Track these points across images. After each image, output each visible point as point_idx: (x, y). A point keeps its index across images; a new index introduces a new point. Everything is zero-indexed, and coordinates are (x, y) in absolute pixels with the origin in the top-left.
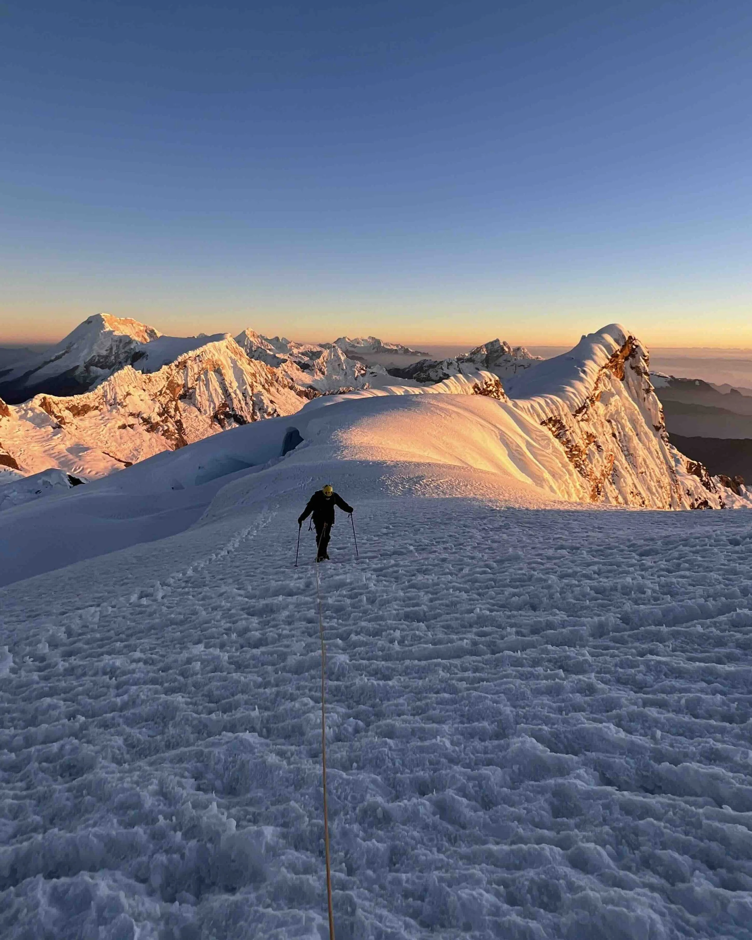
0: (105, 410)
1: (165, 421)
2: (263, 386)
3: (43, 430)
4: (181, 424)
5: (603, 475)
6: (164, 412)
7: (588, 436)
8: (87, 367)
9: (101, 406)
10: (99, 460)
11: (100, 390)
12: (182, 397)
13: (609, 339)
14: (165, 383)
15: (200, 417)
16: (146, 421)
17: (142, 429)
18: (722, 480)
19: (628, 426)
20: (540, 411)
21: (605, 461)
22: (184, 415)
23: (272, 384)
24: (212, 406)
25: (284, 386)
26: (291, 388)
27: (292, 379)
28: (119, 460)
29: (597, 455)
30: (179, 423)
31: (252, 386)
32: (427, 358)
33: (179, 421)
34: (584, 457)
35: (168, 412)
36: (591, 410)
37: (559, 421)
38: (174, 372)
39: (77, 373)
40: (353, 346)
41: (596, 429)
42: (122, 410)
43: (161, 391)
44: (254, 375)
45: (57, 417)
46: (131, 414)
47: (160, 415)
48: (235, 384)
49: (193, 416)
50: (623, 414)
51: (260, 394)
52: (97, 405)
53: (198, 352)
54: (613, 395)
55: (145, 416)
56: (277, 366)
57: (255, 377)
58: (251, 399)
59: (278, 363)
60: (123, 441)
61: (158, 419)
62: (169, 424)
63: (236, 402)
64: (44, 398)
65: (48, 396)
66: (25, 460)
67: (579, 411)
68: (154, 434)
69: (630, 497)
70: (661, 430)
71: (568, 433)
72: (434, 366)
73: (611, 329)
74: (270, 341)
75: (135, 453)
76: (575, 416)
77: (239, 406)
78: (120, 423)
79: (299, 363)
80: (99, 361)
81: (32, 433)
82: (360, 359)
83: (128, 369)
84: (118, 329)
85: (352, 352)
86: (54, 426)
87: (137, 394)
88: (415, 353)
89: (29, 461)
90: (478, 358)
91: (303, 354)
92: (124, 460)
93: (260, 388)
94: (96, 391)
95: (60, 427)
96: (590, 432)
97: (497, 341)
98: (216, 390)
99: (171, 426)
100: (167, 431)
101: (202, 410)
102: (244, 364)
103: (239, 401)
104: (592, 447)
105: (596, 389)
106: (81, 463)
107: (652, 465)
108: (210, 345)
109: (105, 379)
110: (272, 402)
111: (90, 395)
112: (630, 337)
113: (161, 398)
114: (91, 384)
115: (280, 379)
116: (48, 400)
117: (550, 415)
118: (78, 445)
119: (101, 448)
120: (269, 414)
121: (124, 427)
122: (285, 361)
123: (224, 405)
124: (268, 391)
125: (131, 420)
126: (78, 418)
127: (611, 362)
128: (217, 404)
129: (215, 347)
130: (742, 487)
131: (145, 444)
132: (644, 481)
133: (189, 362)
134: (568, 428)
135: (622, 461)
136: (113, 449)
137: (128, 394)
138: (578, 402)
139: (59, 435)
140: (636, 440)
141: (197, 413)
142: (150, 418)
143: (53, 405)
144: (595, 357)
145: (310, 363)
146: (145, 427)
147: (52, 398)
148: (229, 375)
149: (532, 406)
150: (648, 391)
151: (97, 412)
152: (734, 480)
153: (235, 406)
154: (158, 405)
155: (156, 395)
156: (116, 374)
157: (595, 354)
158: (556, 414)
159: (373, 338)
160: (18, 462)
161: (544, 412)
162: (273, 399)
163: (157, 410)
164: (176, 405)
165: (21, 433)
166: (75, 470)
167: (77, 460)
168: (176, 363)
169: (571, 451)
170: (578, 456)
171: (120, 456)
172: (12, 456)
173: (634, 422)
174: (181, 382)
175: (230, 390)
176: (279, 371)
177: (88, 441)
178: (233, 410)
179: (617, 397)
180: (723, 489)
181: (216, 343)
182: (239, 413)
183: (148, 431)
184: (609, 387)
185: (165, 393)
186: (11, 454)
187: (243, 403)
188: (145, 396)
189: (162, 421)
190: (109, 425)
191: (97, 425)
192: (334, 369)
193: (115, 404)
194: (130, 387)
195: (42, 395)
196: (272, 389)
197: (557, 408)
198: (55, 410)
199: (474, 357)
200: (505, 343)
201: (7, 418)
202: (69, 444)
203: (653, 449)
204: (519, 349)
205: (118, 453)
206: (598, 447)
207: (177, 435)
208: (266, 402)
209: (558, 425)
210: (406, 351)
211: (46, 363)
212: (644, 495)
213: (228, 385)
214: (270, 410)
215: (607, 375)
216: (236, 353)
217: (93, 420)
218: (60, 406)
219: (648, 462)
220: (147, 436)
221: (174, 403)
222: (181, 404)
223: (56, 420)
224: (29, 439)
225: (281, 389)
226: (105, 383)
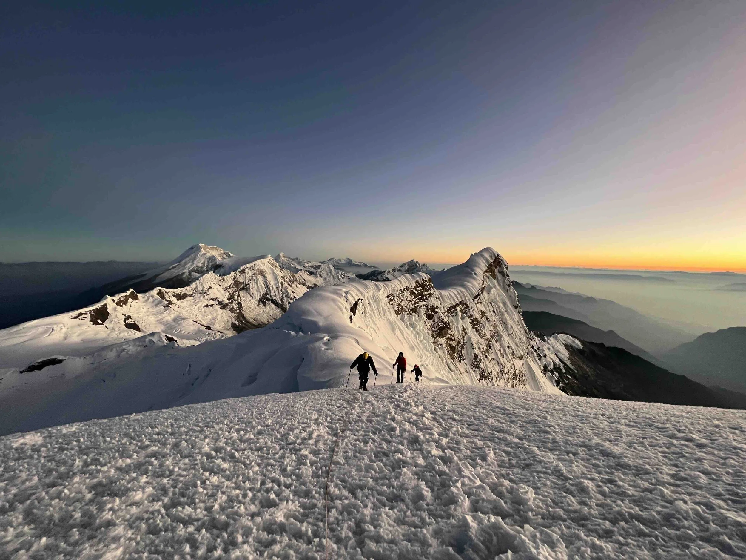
0: (196, 296)
1: (232, 302)
2: (288, 284)
3: (158, 308)
4: (241, 305)
5: (491, 336)
6: (231, 298)
7: (481, 313)
8: (190, 273)
9: (194, 295)
10: (191, 325)
11: (194, 285)
12: (243, 289)
13: (487, 255)
14: (233, 282)
15: (252, 301)
16: (220, 303)
17: (218, 307)
18: (535, 334)
19: (501, 305)
20: (455, 297)
21: (492, 328)
22: (243, 299)
23: (293, 283)
24: (259, 294)
25: (300, 284)
26: (304, 284)
27: (305, 280)
28: (203, 326)
29: (487, 324)
30: (240, 304)
31: (282, 284)
32: (377, 269)
33: (240, 303)
34: (480, 325)
35: (233, 298)
36: (482, 297)
37: (465, 303)
38: (238, 275)
39: (184, 276)
40: (338, 263)
41: (486, 308)
42: (206, 297)
43: (230, 286)
44: (283, 277)
45: (167, 301)
46: (212, 299)
47: (229, 299)
48: (273, 283)
49: (248, 300)
50: (498, 299)
51: (286, 287)
52: (192, 293)
53: (252, 264)
54: (492, 288)
55: (220, 300)
56: (297, 272)
57: (284, 279)
58: (281, 291)
59: (297, 271)
60: (206, 314)
61: (227, 301)
62: (233, 304)
63: (272, 292)
64: (160, 290)
65: (162, 289)
66: (144, 326)
67: (476, 297)
68: (224, 310)
69: (507, 349)
70: (518, 308)
71: (471, 311)
72: (381, 273)
73: (487, 250)
74: (293, 260)
75: (213, 321)
76: (474, 300)
77: (274, 294)
78: (205, 304)
79: (308, 271)
80: (197, 270)
81: (151, 310)
82: (341, 269)
83: (211, 273)
84: (209, 252)
85: (337, 266)
86: (165, 305)
87: (215, 287)
88: (371, 267)
89: (147, 327)
90: (403, 269)
91: (311, 267)
92: (205, 325)
93: (286, 285)
94: (192, 286)
95: (168, 306)
96: (482, 310)
97: (413, 260)
98: (261, 285)
99: (235, 305)
100: (233, 308)
101: (254, 297)
102: (278, 272)
103: (275, 292)
104: (484, 319)
105: (483, 284)
106: (179, 327)
107: (516, 329)
108: (259, 261)
109: (197, 279)
110: (293, 292)
111: (188, 288)
112: (498, 255)
113: (230, 290)
114: (191, 282)
115: (298, 280)
116: (162, 291)
117: (460, 300)
118: (178, 317)
119: (192, 318)
120: (291, 299)
121: (207, 306)
122: (300, 270)
123: (266, 294)
124: (291, 286)
125: (211, 302)
126: (180, 301)
127: (488, 268)
128: (262, 293)
129: (262, 262)
130: (545, 337)
131: (219, 316)
132: (513, 339)
133: (247, 270)
134: (470, 308)
135: (500, 328)
136: (200, 319)
137: (211, 288)
138: (475, 292)
139: (167, 311)
140: (506, 315)
141: (250, 298)
142: (223, 301)
143: (165, 294)
144: (480, 266)
145: (315, 272)
146: (219, 306)
147: (164, 290)
148: (270, 278)
149: (450, 295)
150: (509, 286)
151: (191, 298)
152: (541, 333)
153: (272, 294)
154: (228, 293)
155: (227, 288)
156: (204, 276)
157: (480, 264)
158: (463, 299)
159: (348, 259)
160: (140, 327)
161: (457, 298)
162: (294, 290)
163: (227, 297)
164: (239, 294)
165: (145, 310)
166: (176, 331)
167: (177, 325)
168: (239, 270)
169: (473, 322)
170: (477, 325)
171: (204, 323)
172: (137, 323)
173: (504, 304)
174: (241, 281)
175: (270, 286)
176: (297, 276)
177: (185, 314)
178: (271, 296)
179: (494, 289)
180: (536, 338)
181: (262, 260)
182: (274, 298)
183: (221, 308)
184: (489, 283)
185: (232, 287)
186: (136, 322)
187: (277, 293)
188: (221, 289)
189: (230, 303)
190: (198, 305)
191: (191, 305)
192: (327, 275)
193: (203, 293)
194: (212, 284)
195: (158, 288)
196: (293, 285)
197: (464, 295)
198: (166, 296)
199: (401, 269)
200: (417, 262)
201: (136, 301)
202: (173, 316)
203: (515, 320)
204: (424, 265)
205: (202, 321)
206: (487, 319)
207: (238, 311)
208: (290, 292)
209: (465, 306)
210: (366, 266)
211: (167, 270)
212: (513, 348)
213: (268, 283)
214: (291, 296)
215: (487, 276)
216: (273, 265)
217: (189, 303)
218: (170, 294)
219: (514, 328)
220: (220, 311)
221: (237, 293)
222: (241, 293)
223: (166, 303)
224: (149, 313)
225: (298, 285)
226: (197, 282)
